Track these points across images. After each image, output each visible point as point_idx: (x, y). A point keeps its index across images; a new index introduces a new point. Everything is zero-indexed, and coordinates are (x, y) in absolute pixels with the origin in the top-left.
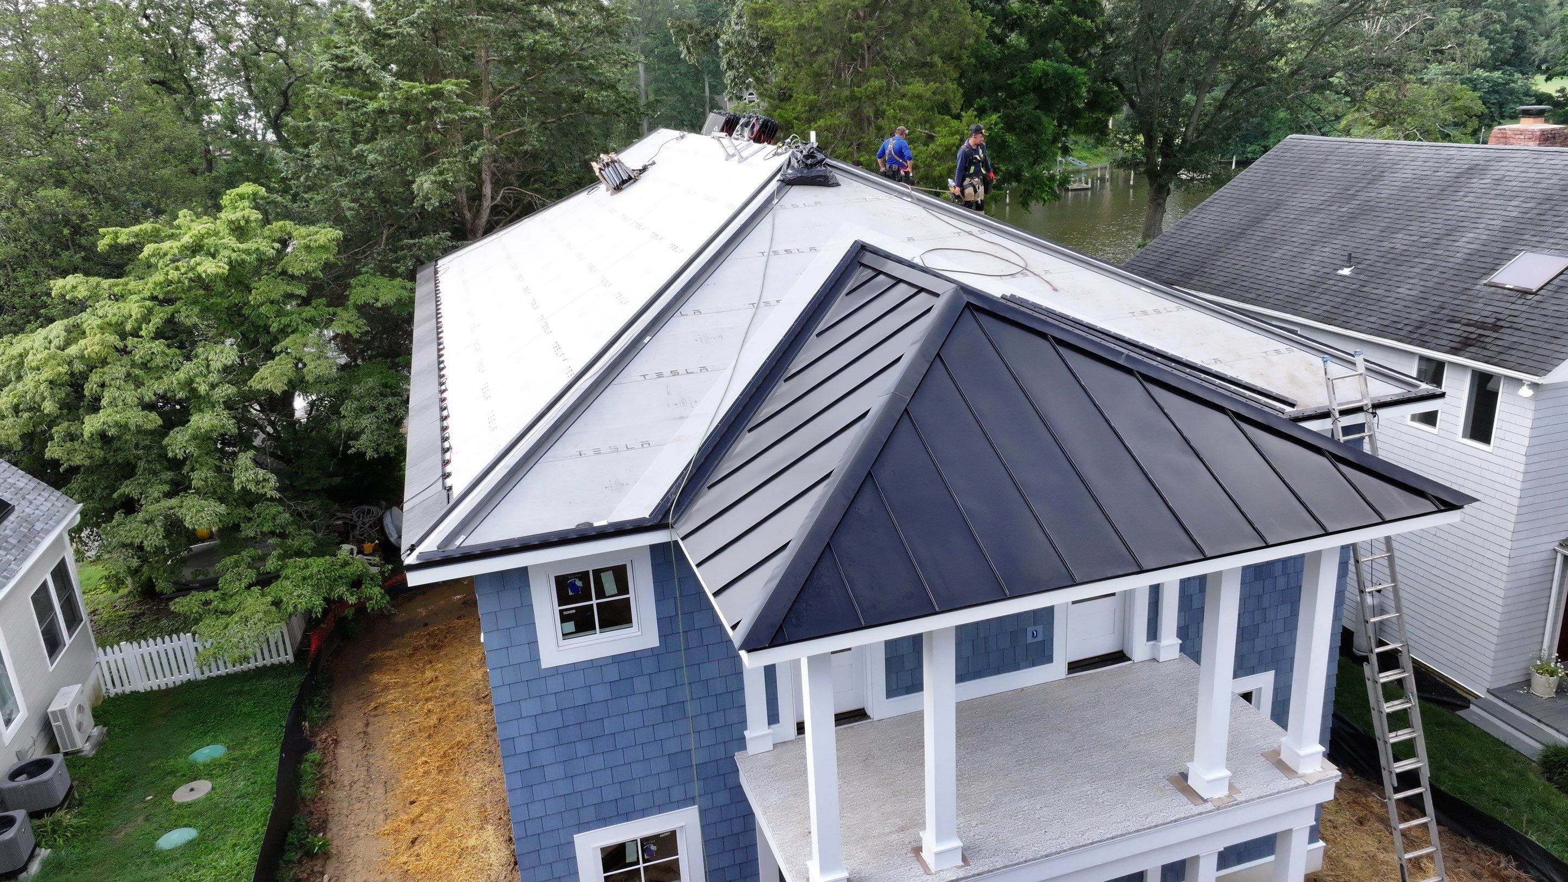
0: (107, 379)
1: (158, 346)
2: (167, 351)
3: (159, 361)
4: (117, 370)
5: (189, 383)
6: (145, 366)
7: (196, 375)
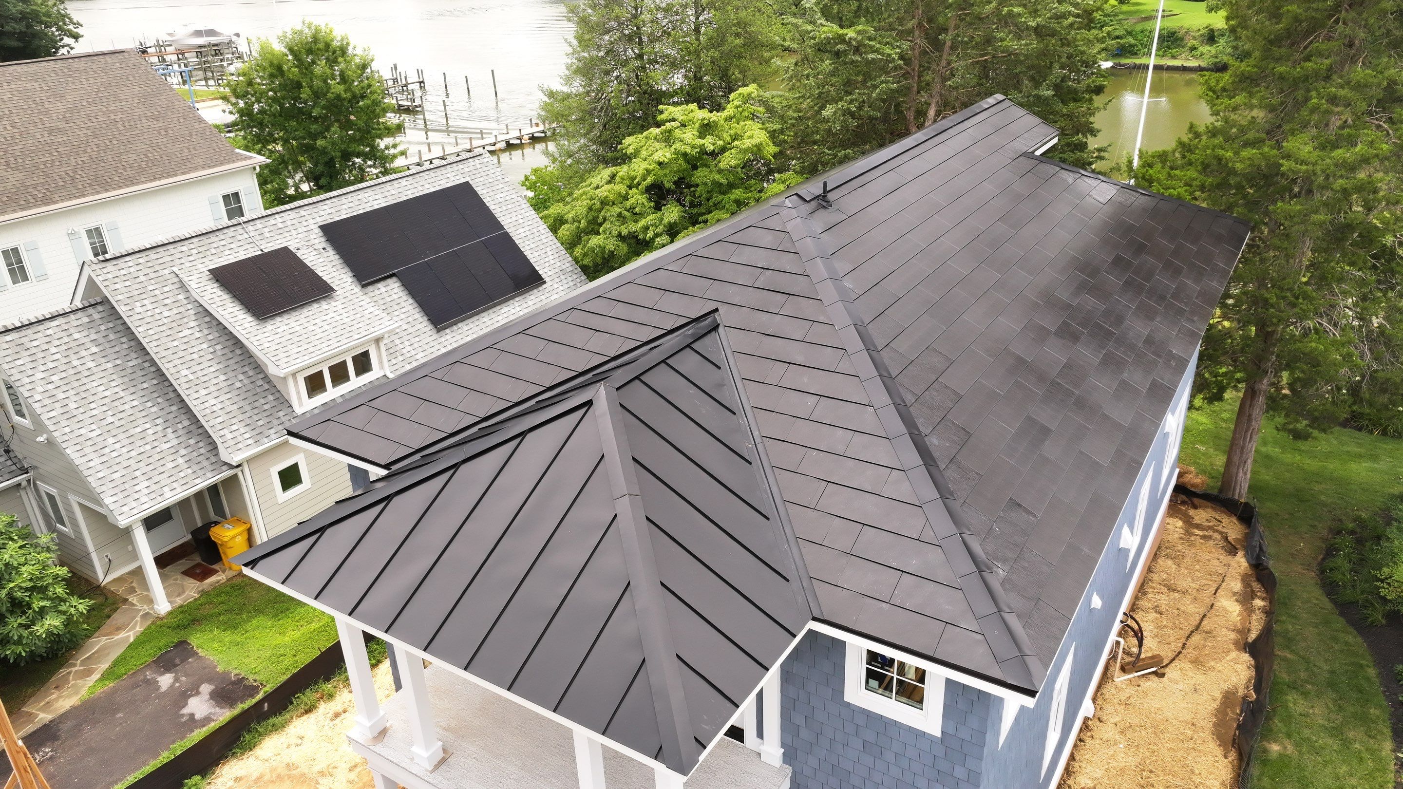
0: (608, 214)
1: (643, 199)
2: (646, 204)
3: (637, 210)
4: (616, 210)
5: (646, 228)
6: (631, 210)
7: (652, 225)
